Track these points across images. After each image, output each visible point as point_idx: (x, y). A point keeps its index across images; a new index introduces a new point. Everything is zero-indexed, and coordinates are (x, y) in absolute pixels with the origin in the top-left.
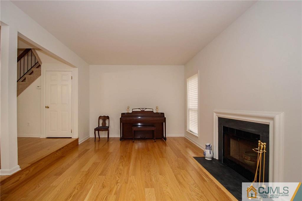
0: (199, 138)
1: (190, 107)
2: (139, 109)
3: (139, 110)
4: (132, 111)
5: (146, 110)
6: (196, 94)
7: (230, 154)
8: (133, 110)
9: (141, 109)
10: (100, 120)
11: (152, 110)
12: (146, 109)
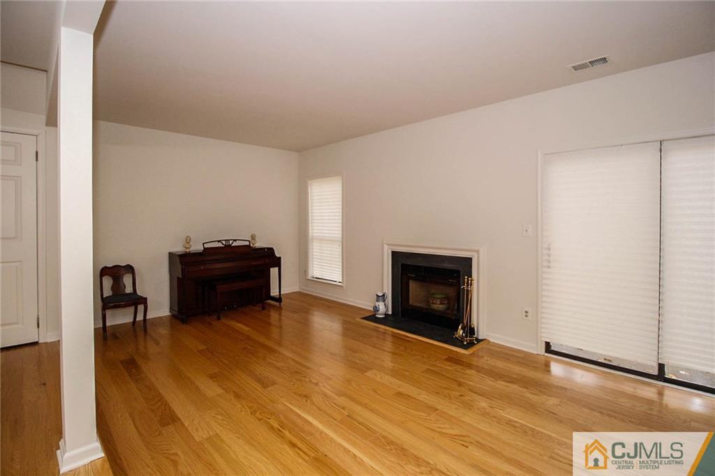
0: (344, 288)
1: (315, 234)
2: (219, 241)
3: (220, 245)
4: (203, 249)
5: (235, 244)
6: (339, 212)
7: (408, 302)
8: (206, 246)
9: (224, 242)
10: (103, 278)
11: (247, 243)
12: (235, 240)
